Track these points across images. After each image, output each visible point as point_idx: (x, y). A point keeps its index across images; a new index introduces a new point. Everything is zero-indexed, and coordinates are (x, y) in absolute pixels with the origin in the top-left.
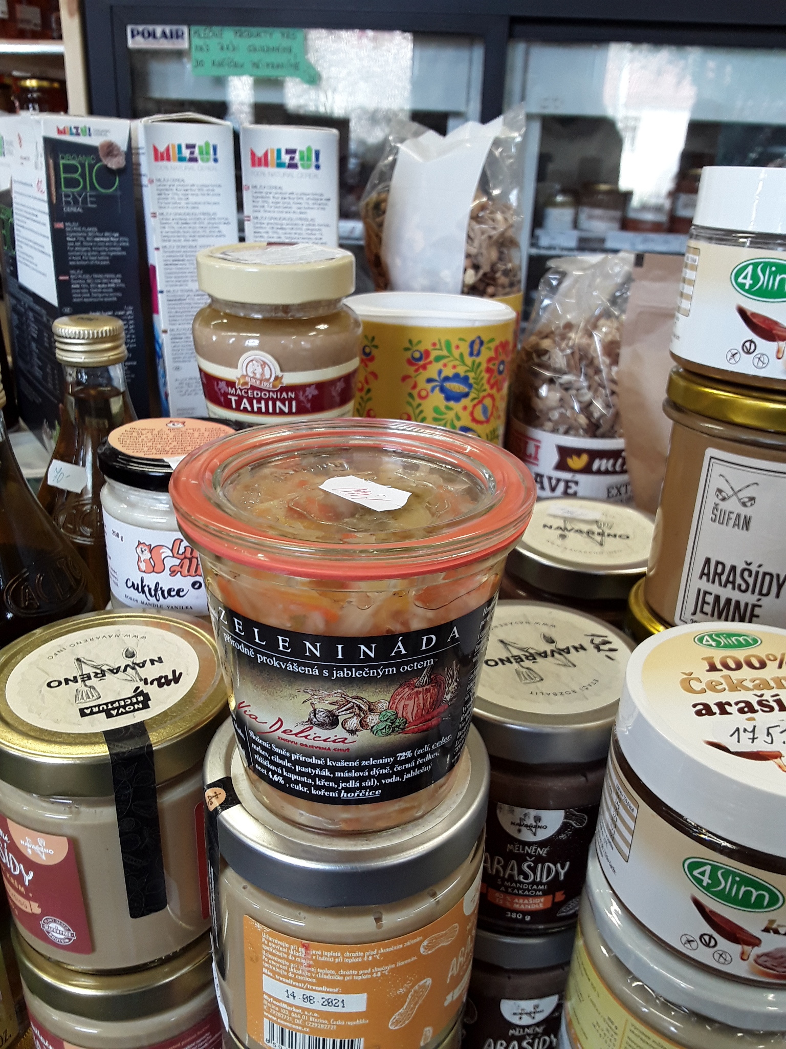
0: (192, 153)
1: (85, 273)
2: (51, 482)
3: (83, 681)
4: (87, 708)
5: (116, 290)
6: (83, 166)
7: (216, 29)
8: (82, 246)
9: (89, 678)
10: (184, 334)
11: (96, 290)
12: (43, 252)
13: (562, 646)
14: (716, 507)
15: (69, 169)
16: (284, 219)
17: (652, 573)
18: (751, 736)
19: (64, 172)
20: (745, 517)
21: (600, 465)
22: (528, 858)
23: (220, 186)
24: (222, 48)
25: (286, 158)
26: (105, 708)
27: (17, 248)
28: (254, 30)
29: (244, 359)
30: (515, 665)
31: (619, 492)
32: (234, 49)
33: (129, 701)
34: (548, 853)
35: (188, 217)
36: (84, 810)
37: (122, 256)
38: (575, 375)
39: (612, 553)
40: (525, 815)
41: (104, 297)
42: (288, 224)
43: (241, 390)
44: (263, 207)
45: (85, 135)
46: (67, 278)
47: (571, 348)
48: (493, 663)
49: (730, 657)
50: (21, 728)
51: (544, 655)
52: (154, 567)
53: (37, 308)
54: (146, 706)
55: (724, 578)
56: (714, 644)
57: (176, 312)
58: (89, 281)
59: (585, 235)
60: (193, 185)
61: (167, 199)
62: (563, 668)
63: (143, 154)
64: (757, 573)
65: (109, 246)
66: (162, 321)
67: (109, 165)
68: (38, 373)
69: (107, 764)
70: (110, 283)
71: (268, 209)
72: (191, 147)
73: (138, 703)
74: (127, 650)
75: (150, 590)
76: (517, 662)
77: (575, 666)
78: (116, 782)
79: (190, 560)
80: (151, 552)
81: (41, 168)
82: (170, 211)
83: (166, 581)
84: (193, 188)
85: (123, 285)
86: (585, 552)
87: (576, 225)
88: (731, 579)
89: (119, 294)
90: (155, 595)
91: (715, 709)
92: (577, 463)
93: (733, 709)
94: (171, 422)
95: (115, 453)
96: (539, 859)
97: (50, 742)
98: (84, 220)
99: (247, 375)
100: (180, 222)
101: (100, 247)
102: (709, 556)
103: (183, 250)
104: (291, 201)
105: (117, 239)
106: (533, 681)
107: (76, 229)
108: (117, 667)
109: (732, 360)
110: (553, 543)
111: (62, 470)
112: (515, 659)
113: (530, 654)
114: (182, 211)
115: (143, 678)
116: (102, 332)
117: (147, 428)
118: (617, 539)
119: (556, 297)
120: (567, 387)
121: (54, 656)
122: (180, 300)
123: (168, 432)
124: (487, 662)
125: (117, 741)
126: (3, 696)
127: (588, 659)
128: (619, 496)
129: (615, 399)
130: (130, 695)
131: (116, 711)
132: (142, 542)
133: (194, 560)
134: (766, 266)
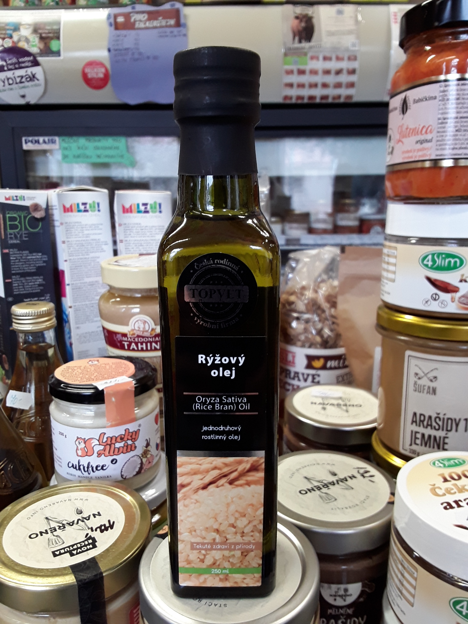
1: (21, 277)
2: (8, 404)
3: (51, 532)
4: (57, 551)
5: (40, 285)
6: (20, 217)
7: (75, 138)
8: (20, 262)
9: (55, 530)
10: (82, 308)
11: (28, 287)
13: (342, 477)
14: (415, 383)
15: (12, 219)
16: (142, 241)
17: (381, 426)
19: (10, 221)
20: (433, 388)
21: (331, 365)
22: (341, 617)
23: (102, 224)
24: (79, 148)
25: (142, 208)
26: (69, 549)
28: (97, 138)
29: (132, 320)
30: (318, 492)
31: (343, 379)
32: (86, 148)
33: (83, 544)
34: (354, 612)
35: (84, 242)
36: (57, 619)
37: (43, 266)
38: (311, 314)
39: (355, 416)
40: (338, 589)
41: (32, 290)
42: (145, 243)
43: (131, 338)
44: (130, 234)
45: (21, 200)
46: (10, 281)
47: (308, 299)
48: (304, 492)
49: (453, 472)
50: (16, 568)
51: (333, 484)
52: (87, 452)
54: (94, 546)
55: (425, 423)
56: (442, 465)
57: (77, 295)
58: (23, 281)
59: (289, 237)
60: (86, 225)
61: (71, 233)
62: (347, 492)
63: (56, 209)
64: (444, 419)
65: (35, 261)
66: (68, 301)
67: (36, 216)
70: (36, 282)
71: (133, 236)
72: (84, 204)
73: (89, 544)
74: (77, 509)
75: (84, 468)
76: (318, 490)
77: (353, 488)
78: (80, 600)
79: (110, 445)
80: (85, 443)
82: (73, 239)
83: (95, 461)
85: (44, 282)
86: (339, 417)
87: (283, 232)
88: (429, 423)
89: (42, 288)
90: (88, 471)
91: (454, 505)
92: (318, 364)
93: (463, 504)
94: (90, 361)
95: (60, 382)
96: (349, 616)
97: (36, 576)
98: (20, 247)
99: (135, 329)
100: (79, 245)
101: (30, 261)
102: (415, 411)
103: (81, 260)
104: (146, 231)
105: (41, 257)
106: (331, 501)
107: (16, 252)
108: (72, 521)
109: (426, 304)
110: (319, 413)
111: (15, 396)
112: (317, 488)
113: (325, 483)
114: (80, 239)
115: (90, 527)
116: (43, 311)
117: (76, 365)
118: (355, 408)
119: (295, 273)
120: (307, 321)
121: (31, 517)
122: (79, 288)
123: (90, 367)
124: (300, 492)
125: (82, 571)
126: (1, 546)
127: (359, 483)
128: (343, 382)
129: (335, 327)
130: (83, 540)
131: (76, 551)
132: (79, 437)
133: (113, 445)
134: (439, 254)
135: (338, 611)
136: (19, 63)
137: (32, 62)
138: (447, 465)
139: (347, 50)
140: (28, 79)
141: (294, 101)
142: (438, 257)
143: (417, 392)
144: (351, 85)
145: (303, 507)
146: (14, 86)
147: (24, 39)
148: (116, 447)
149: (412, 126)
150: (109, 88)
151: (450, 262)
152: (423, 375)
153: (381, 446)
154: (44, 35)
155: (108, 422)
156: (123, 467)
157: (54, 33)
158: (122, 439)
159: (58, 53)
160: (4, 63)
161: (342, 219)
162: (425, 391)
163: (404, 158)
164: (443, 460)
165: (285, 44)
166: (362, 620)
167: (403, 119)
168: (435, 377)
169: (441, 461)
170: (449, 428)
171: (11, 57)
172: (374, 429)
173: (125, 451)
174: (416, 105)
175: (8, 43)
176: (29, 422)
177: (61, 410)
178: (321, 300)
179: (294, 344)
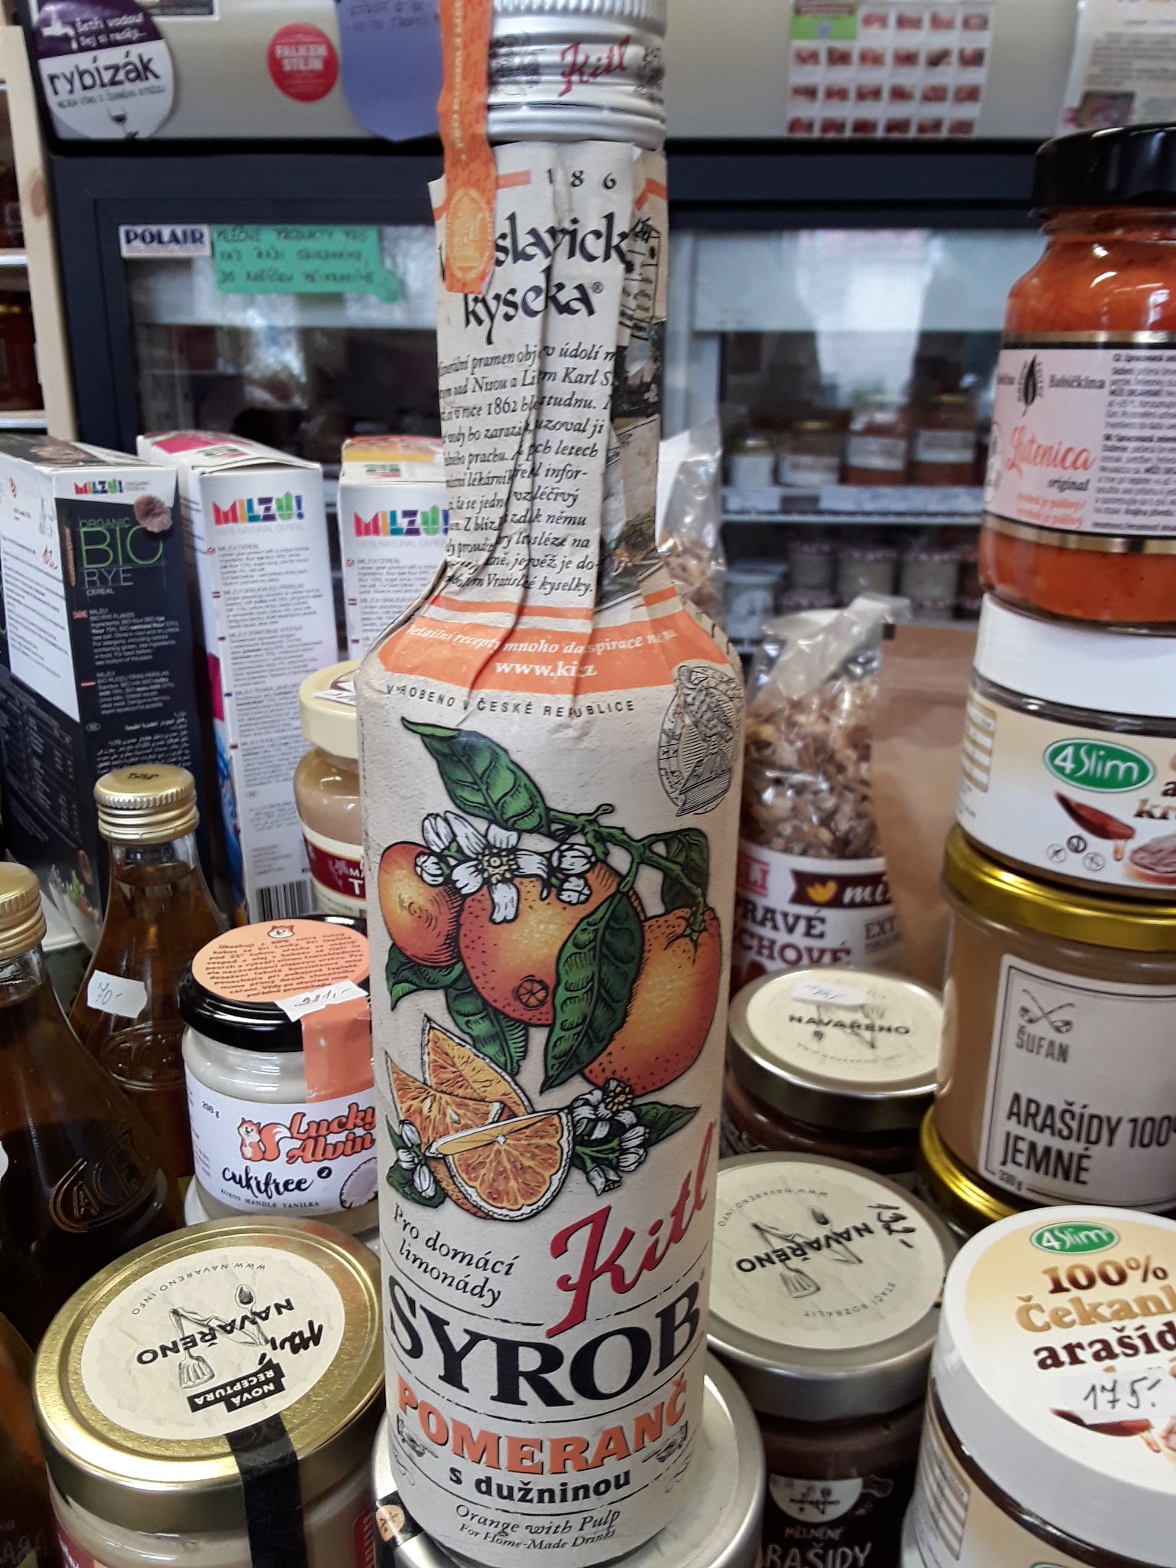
0: (268, 509)
1: (117, 675)
2: (93, 1002)
3: (187, 1349)
4: (198, 1396)
5: (161, 692)
6: (112, 532)
7: (250, 228)
8: (113, 638)
9: (195, 1344)
10: (262, 747)
11: (133, 696)
12: (54, 645)
13: (840, 1230)
14: (1022, 1029)
15: (94, 538)
16: (403, 600)
17: (945, 1091)
18: (1109, 1396)
19: (87, 543)
20: (1061, 1046)
21: (854, 896)
22: (814, 1543)
23: (307, 549)
24: (260, 255)
25: (403, 523)
26: (223, 1394)
28: (306, 229)
30: (779, 1266)
31: (882, 931)
32: (277, 257)
33: (255, 1380)
34: (843, 1535)
35: (264, 593)
36: (202, 1544)
37: (170, 646)
38: (809, 774)
39: (887, 1060)
41: (145, 704)
44: (374, 586)
45: (114, 492)
46: (93, 683)
47: (803, 738)
48: (748, 1266)
49: (1079, 1267)
50: (112, 1436)
51: (816, 1245)
52: (264, 1153)
53: (43, 715)
54: (280, 1388)
55: (1039, 1119)
56: (1057, 1245)
57: (249, 719)
58: (123, 685)
59: (792, 492)
60: (270, 551)
61: (235, 572)
62: (845, 1269)
63: (198, 510)
64: (1082, 1114)
65: (150, 635)
66: (228, 731)
67: (149, 529)
68: (45, 803)
69: (240, 1487)
70: (154, 684)
71: (381, 589)
72: (265, 501)
73: (267, 1381)
74: (241, 1290)
75: (258, 1184)
76: (781, 1261)
77: (860, 1261)
78: (250, 1509)
79: (316, 1139)
80: (260, 1132)
81: (51, 535)
82: (238, 587)
83: (281, 1171)
84: (270, 555)
85: (172, 685)
86: (852, 1061)
87: (776, 477)
88: (1048, 1121)
89: (166, 698)
90: (266, 1190)
91: (1063, 1356)
92: (822, 893)
93: (1085, 1355)
94: (274, 928)
95: (203, 992)
96: (831, 1544)
97: (151, 1456)
98: (113, 604)
100: (253, 600)
101: (139, 637)
102: (1019, 1090)
103: (257, 636)
104: (412, 577)
105: (162, 625)
106: (806, 1292)
107: (103, 617)
108: (230, 1321)
109: (1055, 859)
110: (807, 1049)
111: (107, 986)
112: (778, 1256)
113: (798, 1245)
114: (255, 586)
115: (269, 1338)
116: (167, 797)
117: (242, 943)
118: (893, 1035)
119: (775, 671)
120: (800, 789)
121: (141, 1308)
122: (254, 703)
123: (272, 948)
124: (739, 1265)
125: (247, 1449)
126: (79, 1381)
127: (876, 1247)
128: (882, 937)
129: (866, 806)
130: (255, 1370)
131: (239, 1397)
132: (247, 1119)
133: (321, 1140)
134: (1092, 748)
135: (808, 1532)
136: (108, 31)
137: (140, 27)
138: (1068, 1245)
140: (133, 75)
141: (816, 134)
142: (1089, 754)
143: (1023, 1053)
144: (970, 94)
145: (741, 1307)
146: (97, 93)
148: (329, 1141)
149: (1043, 441)
150: (336, 97)
151: (1115, 768)
152: (1040, 1014)
153: (939, 1148)
155: (311, 1091)
156: (344, 1186)
158: (342, 1126)
159: (207, 5)
160: (70, 32)
161: (929, 445)
162: (1044, 1051)
163: (1020, 511)
164: (1062, 1230)
166: (862, 1551)
167: (1024, 414)
168: (1068, 1023)
169: (1057, 1233)
170: (1093, 1138)
171: (87, 14)
172: (929, 1098)
173: (348, 1151)
174: (1054, 389)
176: (138, 1049)
177: (206, 1053)
178: (836, 740)
179: (767, 843)
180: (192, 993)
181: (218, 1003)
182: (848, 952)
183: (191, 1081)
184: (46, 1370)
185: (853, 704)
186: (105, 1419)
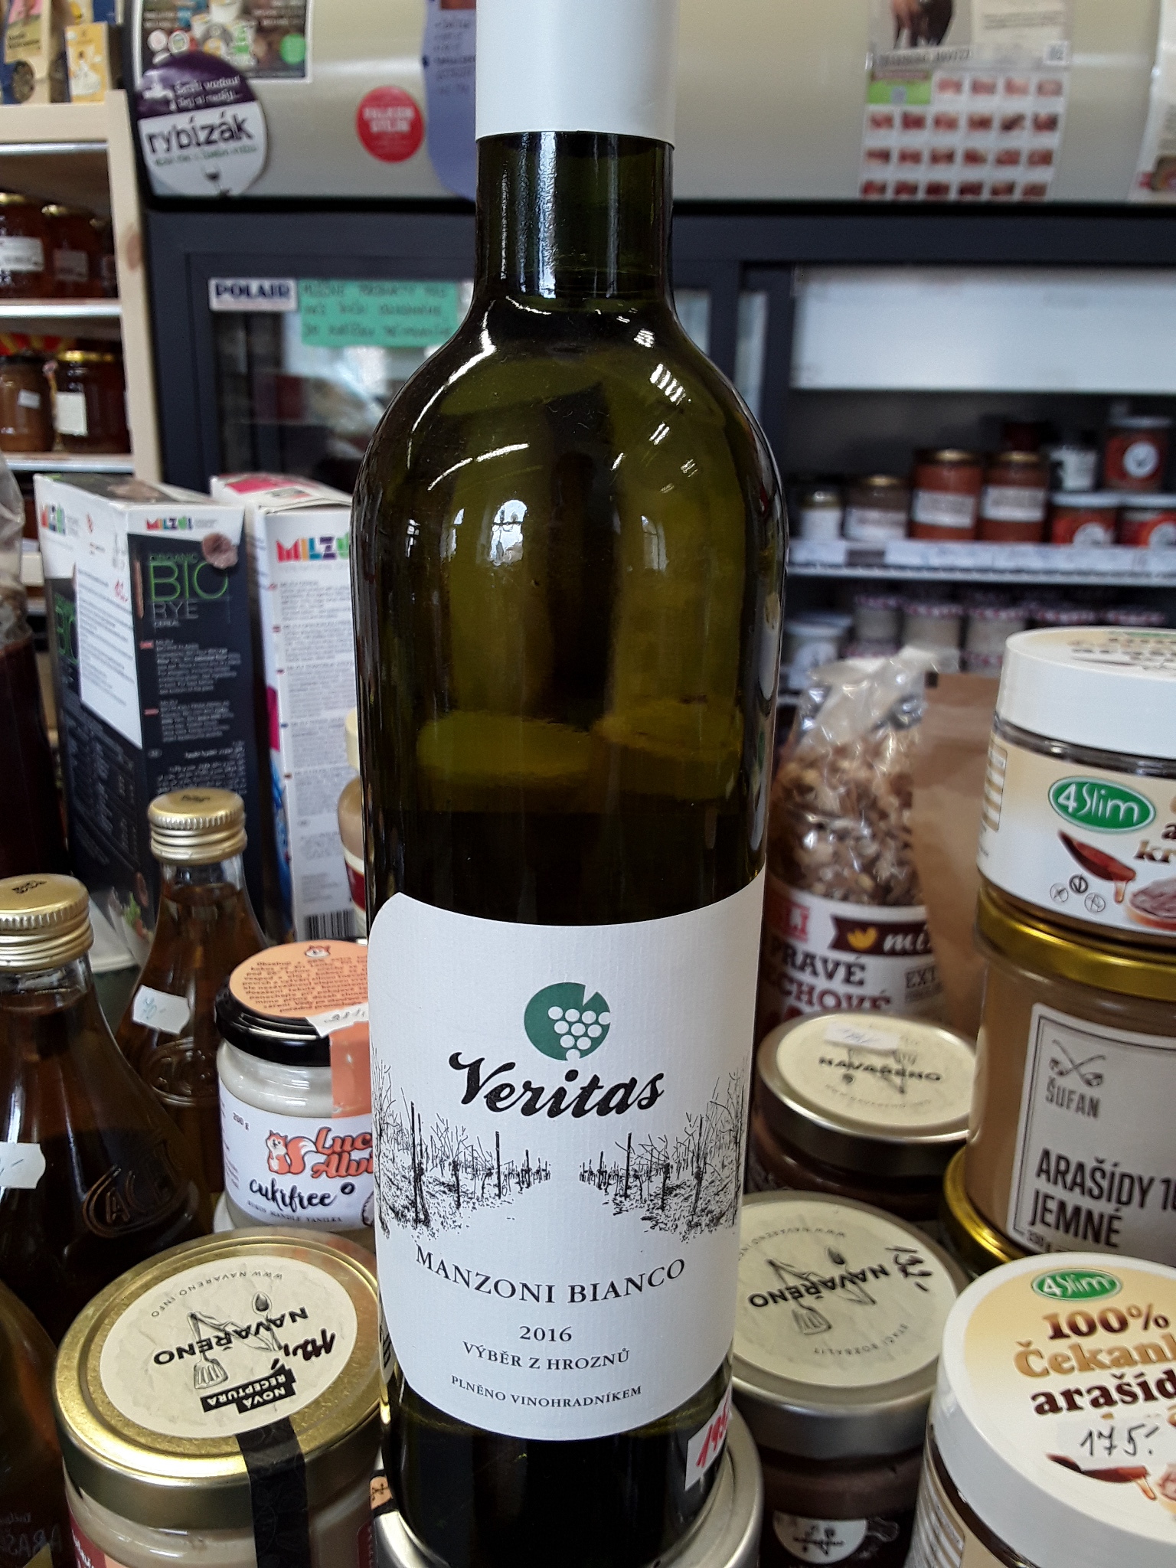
0: (328, 548)
1: (180, 703)
2: (138, 1017)
3: (201, 1352)
4: (211, 1397)
5: (221, 722)
6: (180, 567)
7: (335, 284)
8: (177, 668)
9: (211, 1348)
10: (315, 777)
11: (195, 725)
12: (122, 674)
13: (855, 1268)
14: (1052, 1082)
15: (162, 572)
17: (975, 1139)
18: (1107, 1443)
19: (156, 577)
20: (1091, 1100)
21: (894, 944)
24: (343, 309)
26: (236, 1396)
27: (81, 657)
28: (388, 285)
30: (792, 1304)
31: (923, 980)
32: (361, 310)
33: (267, 1384)
35: (322, 628)
36: (209, 1542)
37: (230, 679)
38: (852, 819)
39: (916, 1107)
45: (184, 528)
46: (156, 712)
47: (846, 784)
48: (760, 1301)
49: (1080, 1313)
50: (126, 1431)
51: (830, 1285)
52: (290, 1166)
53: (109, 741)
54: (290, 1392)
55: (1069, 1178)
56: (1057, 1291)
57: (304, 750)
58: (185, 714)
59: (858, 546)
60: (329, 589)
61: (294, 608)
62: (858, 1308)
63: (262, 548)
64: (1113, 1175)
65: (212, 667)
66: (283, 760)
67: (215, 565)
68: (107, 826)
69: (246, 1486)
70: (215, 713)
72: (326, 540)
73: (279, 1386)
74: (258, 1298)
75: (283, 1197)
76: (795, 1298)
77: (874, 1302)
78: (256, 1509)
79: (340, 1155)
80: (286, 1146)
81: (123, 568)
82: (298, 622)
83: (306, 1185)
85: (232, 715)
86: (880, 1105)
87: (843, 532)
88: (1078, 1180)
89: (225, 727)
90: (291, 1204)
91: (1061, 1402)
92: (862, 940)
93: (1083, 1401)
94: (311, 948)
95: (239, 1007)
98: (177, 636)
100: (312, 635)
101: (202, 668)
102: (1049, 1147)
103: (314, 670)
105: (225, 657)
106: (817, 1330)
107: (169, 648)
108: (245, 1327)
109: (1058, 898)
110: (835, 1091)
111: (153, 1001)
112: (791, 1293)
113: (812, 1283)
114: (315, 621)
115: (283, 1344)
116: (216, 820)
117: (279, 961)
118: (924, 1081)
119: (820, 716)
120: (842, 836)
121: (160, 1311)
122: (309, 734)
123: (308, 967)
124: (752, 1300)
125: (257, 1449)
126: (97, 1379)
127: (891, 1289)
128: (922, 985)
129: (909, 854)
130: (267, 1375)
131: (250, 1400)
132: (275, 1132)
133: (346, 1155)
136: (205, 93)
137: (236, 91)
138: (1069, 1291)
139: (1038, 66)
140: (227, 135)
141: (889, 196)
143: (1053, 1106)
144: (1044, 158)
145: (751, 1341)
146: (193, 151)
147: (218, 33)
148: (353, 1158)
150: (422, 155)
151: (1116, 808)
152: (1070, 1066)
154: (266, 23)
155: (336, 1107)
156: (367, 1202)
157: (291, 17)
158: (366, 1143)
159: (300, 70)
160: (170, 94)
161: (997, 503)
162: (1074, 1105)
164: (1063, 1277)
165: (872, 48)
168: (1099, 1077)
169: (1059, 1279)
170: (1125, 1198)
171: (187, 77)
175: (180, 44)
176: (179, 1063)
177: (239, 1066)
178: (880, 787)
179: (807, 887)
180: (229, 1007)
181: (254, 1018)
182: (888, 1001)
183: (224, 1095)
184: (66, 1367)
185: (898, 752)
186: (120, 1415)
